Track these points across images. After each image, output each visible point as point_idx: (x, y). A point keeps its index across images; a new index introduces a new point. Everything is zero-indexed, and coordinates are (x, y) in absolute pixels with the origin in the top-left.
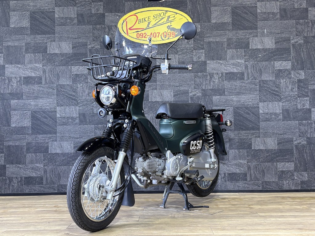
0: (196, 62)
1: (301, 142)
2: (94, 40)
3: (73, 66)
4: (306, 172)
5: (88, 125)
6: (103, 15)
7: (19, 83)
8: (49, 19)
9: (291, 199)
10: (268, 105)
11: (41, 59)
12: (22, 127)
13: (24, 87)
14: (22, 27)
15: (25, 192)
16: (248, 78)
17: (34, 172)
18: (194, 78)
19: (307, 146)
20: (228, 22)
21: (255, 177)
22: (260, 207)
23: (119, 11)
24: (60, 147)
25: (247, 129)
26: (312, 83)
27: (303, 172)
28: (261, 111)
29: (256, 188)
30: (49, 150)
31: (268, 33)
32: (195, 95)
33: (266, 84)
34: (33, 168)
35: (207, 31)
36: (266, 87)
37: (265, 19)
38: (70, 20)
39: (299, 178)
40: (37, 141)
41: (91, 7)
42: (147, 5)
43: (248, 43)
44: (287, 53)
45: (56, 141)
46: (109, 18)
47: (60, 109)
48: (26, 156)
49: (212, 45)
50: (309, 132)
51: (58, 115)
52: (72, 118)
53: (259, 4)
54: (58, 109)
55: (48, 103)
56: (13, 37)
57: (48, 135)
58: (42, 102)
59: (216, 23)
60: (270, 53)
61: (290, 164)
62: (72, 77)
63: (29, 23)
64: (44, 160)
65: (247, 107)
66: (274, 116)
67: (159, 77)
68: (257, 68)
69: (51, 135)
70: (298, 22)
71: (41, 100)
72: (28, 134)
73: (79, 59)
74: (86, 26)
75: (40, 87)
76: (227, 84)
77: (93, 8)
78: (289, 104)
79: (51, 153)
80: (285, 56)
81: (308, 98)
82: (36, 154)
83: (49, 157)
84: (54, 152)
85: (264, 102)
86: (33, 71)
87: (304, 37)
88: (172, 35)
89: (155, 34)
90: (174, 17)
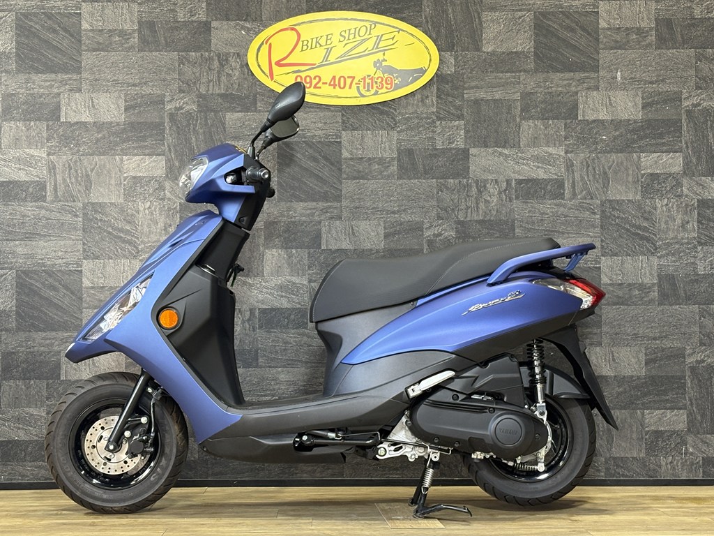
0: (444, 151)
1: (706, 359)
2: (181, 91)
3: (126, 155)
6: (206, 27)
8: (64, 34)
9: (675, 502)
10: (622, 265)
11: (43, 137)
16: (574, 195)
17: (23, 429)
18: (438, 193)
20: (524, 52)
22: (596, 518)
23: (247, 17)
24: (89, 365)
27: (708, 434)
28: (605, 280)
29: (590, 474)
30: (63, 372)
31: (626, 79)
32: (440, 234)
33: (618, 210)
34: (18, 419)
35: (471, 73)
36: (618, 217)
37: (618, 46)
38: (119, 37)
39: (698, 451)
40: (30, 348)
41: (175, 4)
42: (320, 3)
43: (575, 107)
44: (674, 131)
46: (223, 34)
47: (91, 265)
49: (484, 108)
51: (86, 283)
54: (87, 265)
55: (62, 251)
57: (60, 333)
58: (44, 248)
59: (493, 53)
60: (632, 131)
61: (676, 415)
62: (124, 185)
63: (14, 43)
64: (47, 399)
66: (637, 292)
67: (348, 187)
68: (597, 168)
69: (68, 334)
70: (702, 54)
71: (42, 243)
72: (6, 330)
73: (144, 138)
74: (162, 53)
75: (41, 208)
76: (520, 209)
77: (181, 6)
78: (674, 262)
79: (66, 380)
80: (666, 139)
82: (28, 381)
83: (60, 388)
84: (75, 378)
85: (613, 255)
86: (22, 167)
88: (385, 85)
89: (342, 79)
90: (393, 39)
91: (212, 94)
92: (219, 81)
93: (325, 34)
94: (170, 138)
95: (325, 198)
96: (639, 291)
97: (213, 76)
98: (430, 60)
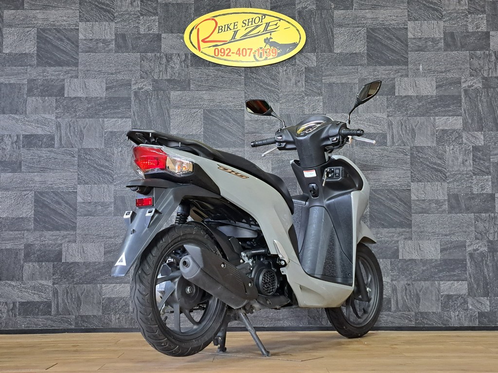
1: (479, 248)
2: (142, 77)
3: (106, 118)
4: (487, 297)
6: (158, 37)
7: (15, 146)
8: (68, 42)
10: (424, 187)
11: (53, 106)
12: (19, 218)
13: (23, 151)
14: (24, 52)
15: (19, 328)
16: (393, 143)
17: (37, 294)
19: (488, 255)
21: (405, 305)
24: (81, 252)
25: (391, 225)
26: (496, 152)
27: (482, 296)
28: (413, 197)
29: (406, 323)
30: (63, 257)
31: (425, 70)
33: (421, 153)
34: (34, 288)
35: (327, 66)
36: (422, 157)
37: (420, 49)
38: (103, 44)
39: (475, 308)
40: (42, 242)
41: (138, 23)
43: (393, 87)
44: (457, 103)
45: (75, 241)
46: (169, 41)
47: (83, 188)
48: (23, 267)
49: (335, 88)
50: (492, 231)
51: (79, 199)
52: (103, 204)
53: (410, 25)
54: (80, 188)
55: (64, 179)
56: (8, 69)
57: (62, 232)
58: (53, 177)
59: (341, 54)
60: (430, 103)
61: (461, 285)
62: (105, 137)
63: (36, 47)
64: (53, 274)
65: (391, 190)
66: (434, 205)
67: (248, 138)
68: (408, 127)
69: (68, 232)
70: (474, 55)
71: (51, 173)
72: (28, 230)
73: (118, 108)
74: (130, 54)
75: (51, 151)
76: (358, 152)
77: (142, 24)
78: (458, 186)
79: (66, 262)
80: (452, 107)
81: (490, 177)
82: (41, 263)
83: (62, 268)
84: (72, 261)
85: (419, 182)
86: (39, 125)
87: (484, 78)
89: (244, 51)
91: (162, 80)
92: (166, 71)
94: (134, 107)
95: (234, 145)
96: (436, 204)
97: (163, 68)
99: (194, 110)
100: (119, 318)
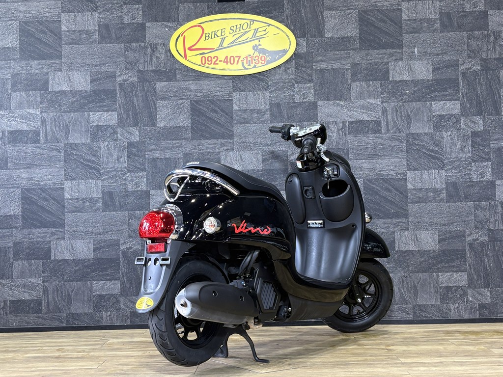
0: (300, 104)
1: (479, 237)
2: (127, 69)
3: (92, 112)
4: (488, 288)
5: (117, 212)
6: (142, 27)
7: (1, 142)
8: (50, 34)
9: (458, 334)
10: (421, 176)
11: (37, 101)
12: (7, 216)
13: (9, 147)
14: (7, 46)
15: (11, 326)
16: (388, 130)
17: (27, 292)
19: (488, 245)
20: (352, 37)
21: (402, 297)
22: (405, 348)
23: (169, 19)
24: (70, 249)
25: (387, 216)
26: (496, 137)
27: (483, 288)
28: (410, 186)
29: (403, 316)
30: (52, 254)
31: (421, 53)
33: (417, 140)
34: (24, 286)
35: (317, 51)
36: (418, 145)
37: (415, 31)
38: (86, 35)
39: (476, 300)
40: (31, 239)
41: (121, 12)
42: (217, 8)
43: (388, 72)
44: (454, 86)
45: (63, 238)
46: (153, 30)
47: (70, 184)
48: (12, 265)
49: (327, 74)
50: (492, 220)
51: (67, 196)
52: (91, 200)
53: (404, 5)
54: (67, 184)
55: (51, 176)
57: (50, 229)
58: (39, 173)
59: (332, 38)
60: (426, 87)
61: (460, 276)
62: (91, 131)
63: (19, 41)
64: (43, 272)
65: (387, 179)
66: (432, 194)
67: (237, 129)
68: (403, 113)
69: (56, 229)
70: (471, 35)
71: (38, 171)
72: (16, 228)
73: (103, 100)
74: (114, 44)
75: (37, 147)
76: (351, 140)
77: (125, 14)
78: (456, 173)
79: (55, 260)
80: (449, 92)
81: (490, 163)
82: (30, 261)
83: (51, 265)
84: (61, 258)
85: (415, 170)
86: (24, 121)
87: (482, 60)
88: (260, 61)
89: (232, 58)
90: (265, 30)
91: (147, 70)
92: (152, 61)
93: (220, 29)
94: (120, 100)
95: (223, 136)
96: (433, 193)
97: (148, 58)
98: (290, 44)
99: (181, 101)
100: (110, 315)
